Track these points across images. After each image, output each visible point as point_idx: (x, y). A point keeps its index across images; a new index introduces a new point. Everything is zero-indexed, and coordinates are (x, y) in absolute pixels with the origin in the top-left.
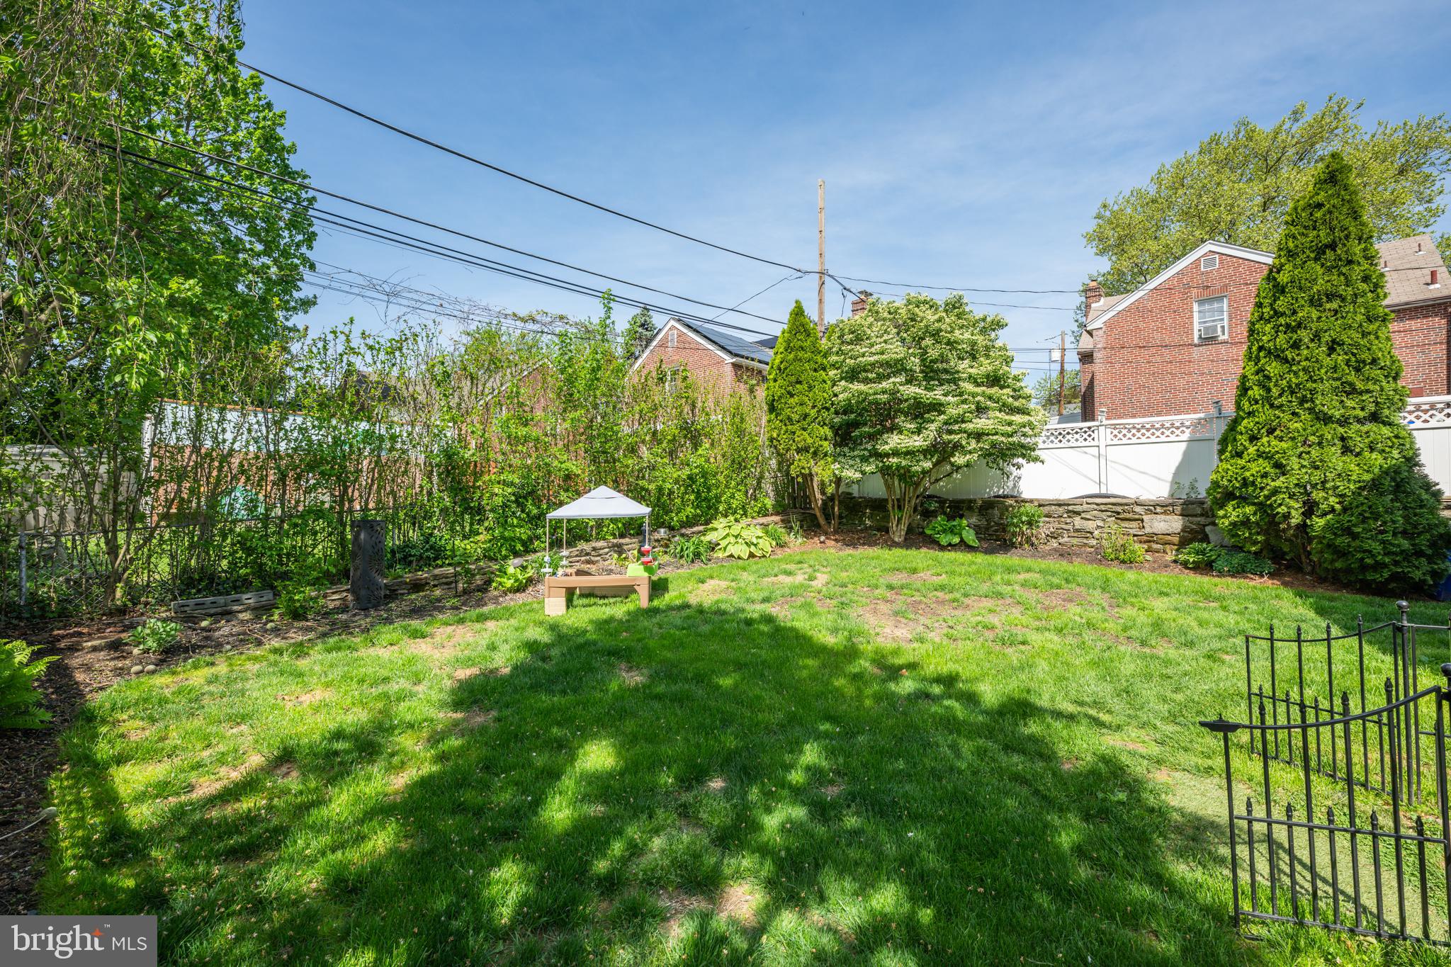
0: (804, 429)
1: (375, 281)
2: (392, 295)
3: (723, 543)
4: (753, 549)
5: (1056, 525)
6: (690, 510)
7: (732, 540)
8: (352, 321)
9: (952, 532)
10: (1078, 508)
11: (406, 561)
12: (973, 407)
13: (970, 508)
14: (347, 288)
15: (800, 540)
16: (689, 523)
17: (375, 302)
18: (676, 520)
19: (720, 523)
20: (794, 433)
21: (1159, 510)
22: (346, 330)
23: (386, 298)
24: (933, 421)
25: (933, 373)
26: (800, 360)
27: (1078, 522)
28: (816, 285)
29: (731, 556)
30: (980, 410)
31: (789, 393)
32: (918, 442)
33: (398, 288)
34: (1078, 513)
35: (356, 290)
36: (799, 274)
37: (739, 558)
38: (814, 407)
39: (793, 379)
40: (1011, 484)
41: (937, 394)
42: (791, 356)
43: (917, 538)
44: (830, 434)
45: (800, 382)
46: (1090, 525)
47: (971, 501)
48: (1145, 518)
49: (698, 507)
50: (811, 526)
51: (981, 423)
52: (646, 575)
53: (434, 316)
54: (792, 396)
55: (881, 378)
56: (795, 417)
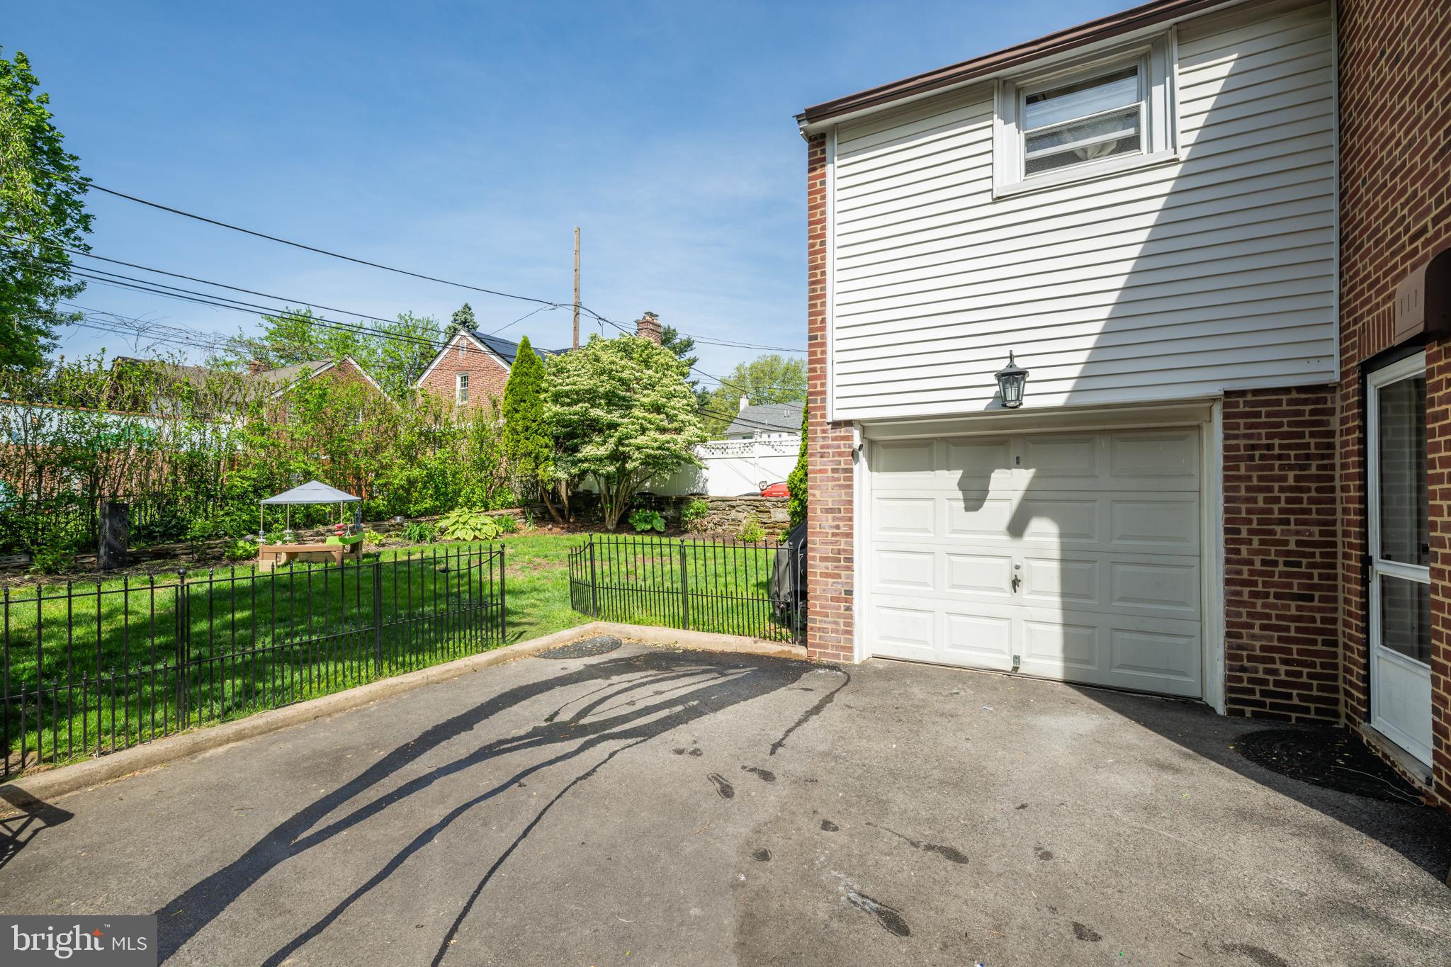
0: (527, 439)
1: (126, 320)
2: (142, 330)
3: (451, 529)
4: (477, 533)
5: (721, 516)
6: (428, 503)
7: (461, 526)
8: (103, 350)
9: (646, 521)
10: (734, 503)
11: (150, 536)
12: (638, 427)
13: (668, 504)
14: (101, 326)
15: (532, 527)
16: (427, 513)
17: (126, 336)
18: (412, 509)
19: (454, 515)
20: (519, 441)
21: (780, 505)
22: (99, 358)
23: (136, 333)
24: (612, 437)
25: (612, 400)
26: (524, 383)
27: (734, 514)
28: (573, 314)
29: (458, 538)
30: (644, 430)
31: (515, 409)
32: (602, 451)
33: (148, 325)
34: (734, 507)
35: (109, 328)
36: (552, 307)
37: (464, 540)
38: (534, 421)
39: (518, 398)
40: (701, 485)
41: (615, 417)
42: (518, 380)
43: (624, 525)
44: (551, 443)
45: (524, 401)
46: (741, 516)
47: (668, 498)
48: (772, 510)
49: (437, 499)
50: (543, 518)
51: (641, 440)
52: (341, 544)
53: (179, 346)
54: (517, 411)
55: (576, 402)
56: (519, 428)
